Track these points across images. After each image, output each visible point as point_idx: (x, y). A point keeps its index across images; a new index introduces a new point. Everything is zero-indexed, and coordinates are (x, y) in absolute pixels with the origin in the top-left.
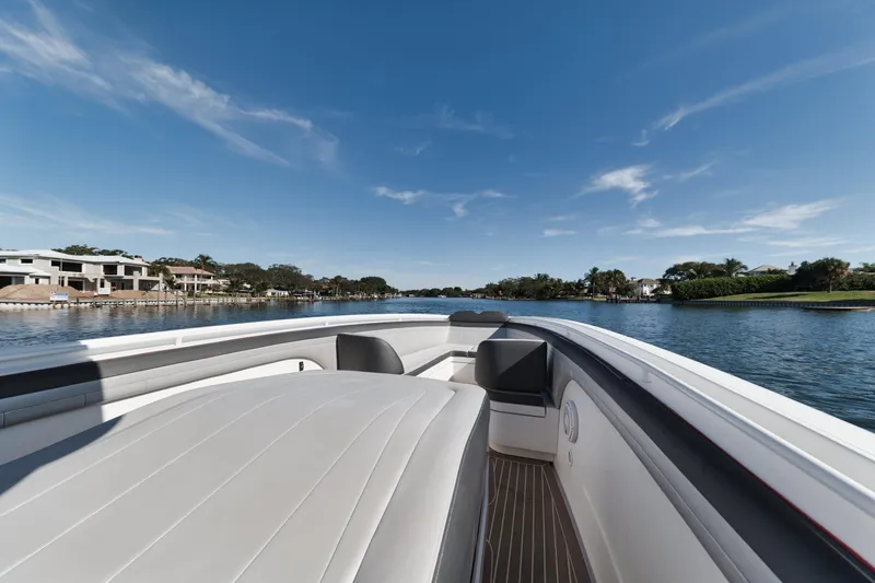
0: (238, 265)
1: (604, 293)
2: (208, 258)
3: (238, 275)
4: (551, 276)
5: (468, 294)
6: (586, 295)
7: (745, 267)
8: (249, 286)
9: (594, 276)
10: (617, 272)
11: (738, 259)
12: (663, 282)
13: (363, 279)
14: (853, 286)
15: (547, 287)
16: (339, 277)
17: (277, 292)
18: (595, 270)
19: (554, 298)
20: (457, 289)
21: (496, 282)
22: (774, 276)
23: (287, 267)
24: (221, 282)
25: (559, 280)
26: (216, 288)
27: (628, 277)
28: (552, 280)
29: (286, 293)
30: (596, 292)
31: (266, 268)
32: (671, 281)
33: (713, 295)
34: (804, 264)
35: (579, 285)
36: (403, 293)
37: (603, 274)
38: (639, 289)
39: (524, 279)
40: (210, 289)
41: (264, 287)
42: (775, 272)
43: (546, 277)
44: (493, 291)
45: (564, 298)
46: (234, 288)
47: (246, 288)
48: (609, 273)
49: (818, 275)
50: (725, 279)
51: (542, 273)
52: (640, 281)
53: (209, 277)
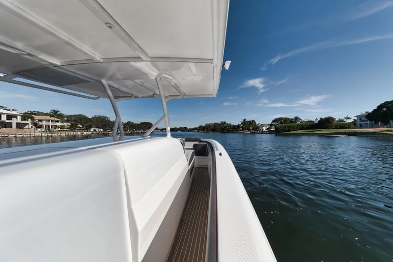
0: (74, 116)
1: (248, 130)
2: (57, 112)
3: (74, 121)
4: (227, 122)
5: (190, 130)
6: (241, 130)
7: (301, 120)
8: (81, 126)
9: (244, 122)
10: (253, 121)
11: (298, 117)
12: (271, 125)
13: (141, 123)
14: (337, 127)
15: (226, 127)
16: (129, 122)
17: (96, 129)
18: (245, 120)
19: (228, 132)
20: (186, 128)
21: (203, 125)
22: (311, 123)
23: (102, 116)
24: (65, 124)
25: (230, 124)
26: (62, 127)
27: (257, 123)
28: (227, 124)
29: (102, 130)
30: (245, 129)
31: (90, 117)
32: (274, 125)
33: (289, 130)
34: (321, 119)
35: (238, 126)
36: (160, 129)
37: (248, 122)
38: (261, 128)
39: (215, 123)
40: (59, 127)
41: (90, 127)
42: (311, 121)
43: (225, 122)
44: (202, 129)
45: (233, 132)
46: (72, 128)
47: (80, 127)
48: (250, 121)
49: (326, 123)
50: (294, 124)
51: (223, 121)
52: (262, 125)
53: (58, 122)
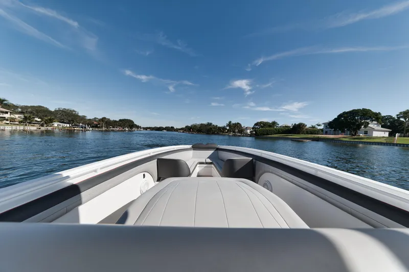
0: (32, 107)
1: (233, 132)
2: (4, 100)
3: (31, 112)
4: (213, 124)
5: (177, 130)
6: (227, 132)
7: (278, 125)
8: (39, 120)
9: (230, 124)
10: (238, 123)
11: (276, 121)
12: (253, 128)
13: (120, 120)
14: (307, 133)
15: (211, 129)
16: (105, 118)
17: (61, 124)
18: (230, 122)
19: (214, 133)
20: (172, 127)
21: (190, 125)
22: (286, 128)
23: (68, 110)
24: (17, 116)
25: (217, 126)
26: (12, 120)
27: (243, 126)
28: (213, 125)
29: (68, 125)
30: (230, 132)
32: (255, 128)
34: (295, 124)
35: (224, 128)
36: (143, 128)
37: (233, 124)
38: (246, 131)
39: (202, 124)
40: (7, 120)
41: (51, 121)
42: (287, 127)
43: (211, 124)
44: (188, 129)
45: (218, 134)
46: (27, 120)
47: (36, 121)
48: (235, 124)
49: (298, 129)
50: (272, 128)
51: (210, 122)
52: (247, 128)
53: (7, 113)
